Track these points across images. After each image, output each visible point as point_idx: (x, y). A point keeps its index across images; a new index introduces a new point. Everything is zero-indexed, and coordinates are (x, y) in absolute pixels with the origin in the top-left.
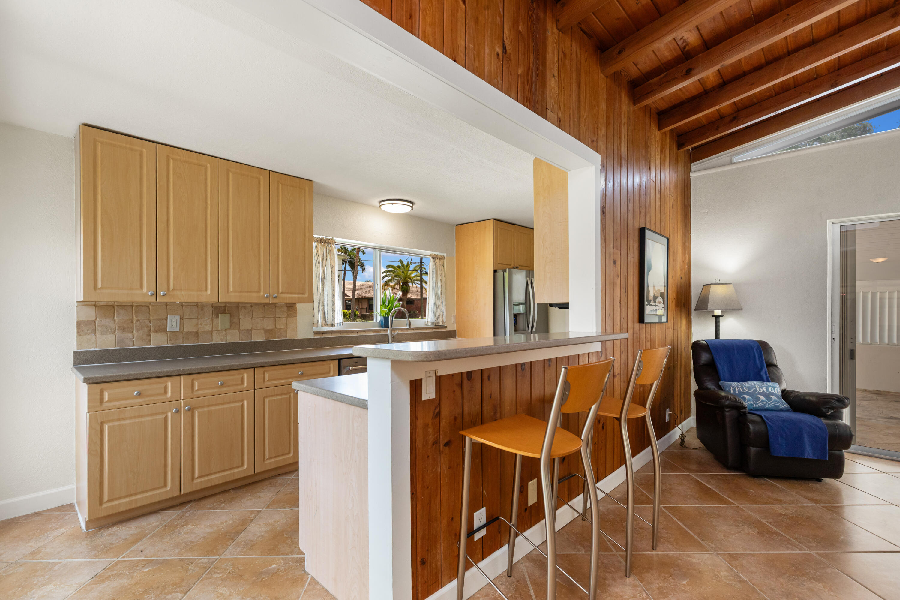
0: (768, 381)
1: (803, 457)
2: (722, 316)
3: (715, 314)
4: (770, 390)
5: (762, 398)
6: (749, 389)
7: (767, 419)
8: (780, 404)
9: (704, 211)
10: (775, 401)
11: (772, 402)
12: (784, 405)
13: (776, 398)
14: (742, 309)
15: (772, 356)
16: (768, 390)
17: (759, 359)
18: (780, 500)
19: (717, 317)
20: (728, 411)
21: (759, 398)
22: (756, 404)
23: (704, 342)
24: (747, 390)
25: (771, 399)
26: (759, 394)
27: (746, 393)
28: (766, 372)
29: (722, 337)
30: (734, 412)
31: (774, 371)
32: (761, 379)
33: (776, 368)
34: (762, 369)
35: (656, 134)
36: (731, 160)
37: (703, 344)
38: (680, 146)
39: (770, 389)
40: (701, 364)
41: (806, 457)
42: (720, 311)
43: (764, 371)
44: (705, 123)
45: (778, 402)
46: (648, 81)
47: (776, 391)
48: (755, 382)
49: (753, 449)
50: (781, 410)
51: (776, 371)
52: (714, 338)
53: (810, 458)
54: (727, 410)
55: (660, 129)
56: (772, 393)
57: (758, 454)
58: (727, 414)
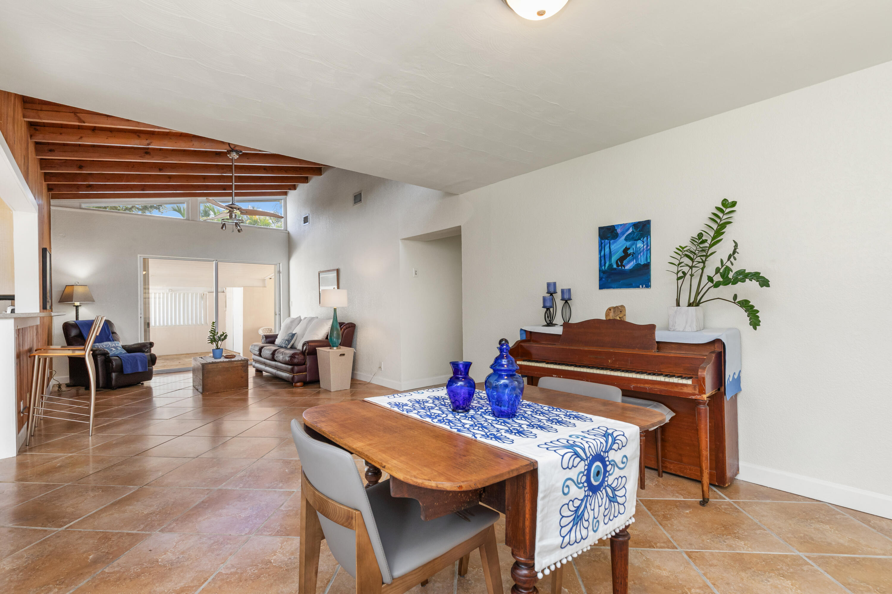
0: (113, 341)
1: (138, 372)
2: (80, 306)
3: (76, 305)
5: (114, 349)
6: (106, 345)
7: (121, 357)
8: (122, 351)
9: (61, 234)
12: (124, 351)
13: (120, 349)
14: (94, 301)
15: (114, 328)
16: (115, 345)
17: (107, 330)
19: (77, 307)
20: (99, 357)
21: (112, 350)
22: (111, 352)
24: (105, 347)
25: (118, 349)
26: (112, 347)
29: (81, 319)
30: (103, 357)
31: (116, 335)
32: (110, 340)
34: (109, 335)
35: (44, 183)
36: (80, 205)
37: (73, 323)
38: (50, 191)
39: (117, 344)
40: (72, 336)
42: (79, 302)
43: (111, 336)
47: (120, 345)
48: (108, 342)
49: (114, 375)
50: (123, 353)
52: (75, 320)
53: (140, 371)
56: (117, 347)
57: (117, 377)
58: (99, 359)
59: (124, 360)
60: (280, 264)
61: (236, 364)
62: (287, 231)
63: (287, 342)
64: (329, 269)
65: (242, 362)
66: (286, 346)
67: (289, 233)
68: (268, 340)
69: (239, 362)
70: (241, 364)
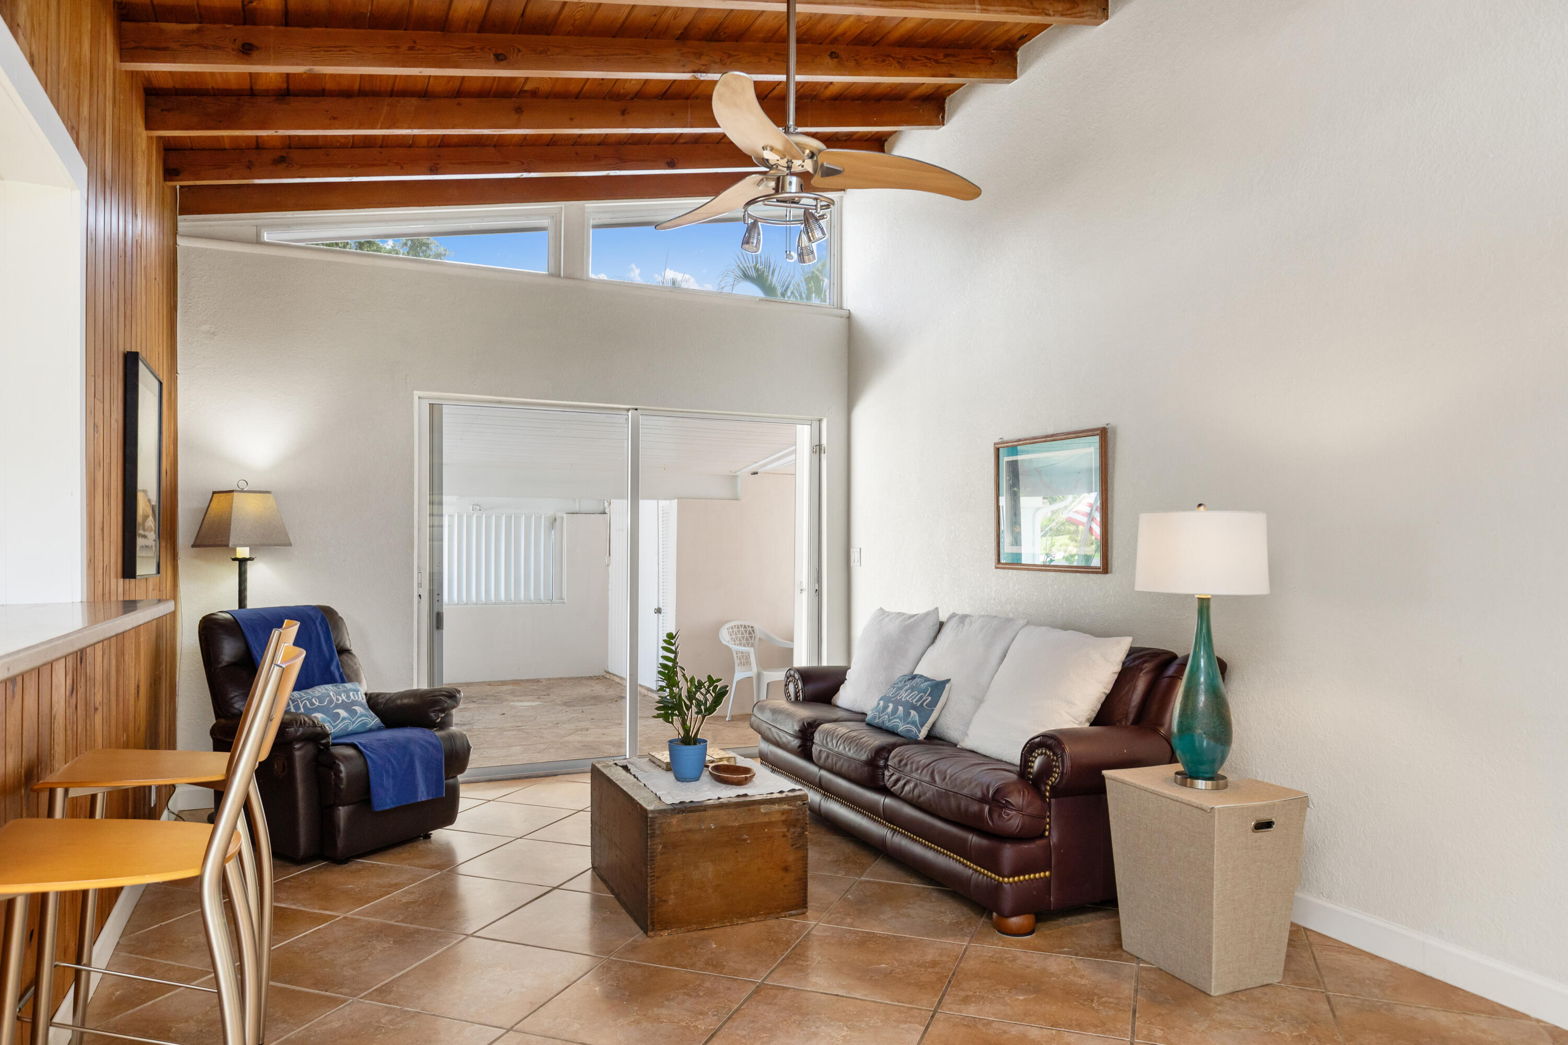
0: (343, 681)
1: (416, 801)
2: (251, 559)
3: (239, 556)
4: (352, 697)
5: (343, 713)
6: (321, 699)
7: (365, 747)
8: (368, 720)
9: (206, 327)
10: (362, 715)
11: (358, 718)
12: (374, 720)
13: (362, 710)
14: (290, 545)
15: (343, 633)
16: (348, 697)
17: (326, 641)
18: (396, 884)
19: (242, 562)
20: (299, 749)
21: (338, 714)
22: (334, 727)
23: (228, 616)
24: (317, 704)
25: (355, 712)
26: (337, 706)
27: (318, 710)
28: (338, 665)
29: (251, 604)
30: (310, 748)
31: (350, 661)
32: (331, 680)
33: (349, 655)
34: (332, 659)
35: (143, 137)
36: (258, 235)
37: (226, 620)
38: (170, 173)
39: (351, 694)
40: (224, 664)
41: (419, 801)
42: (248, 548)
43: (335, 663)
44: (227, 146)
45: (366, 716)
46: (157, 21)
47: (360, 698)
48: (327, 686)
49: (342, 812)
50: (371, 730)
51: (351, 660)
52: (235, 606)
53: (423, 799)
54: (297, 746)
55: (148, 127)
56: (354, 703)
57: (350, 817)
58: (297, 753)
59: (372, 760)
60: (820, 421)
61: (766, 814)
62: (841, 308)
63: (913, 712)
64: (1051, 431)
65: (786, 807)
66: (914, 729)
67: (849, 317)
68: (811, 688)
69: (776, 807)
70: (783, 812)
